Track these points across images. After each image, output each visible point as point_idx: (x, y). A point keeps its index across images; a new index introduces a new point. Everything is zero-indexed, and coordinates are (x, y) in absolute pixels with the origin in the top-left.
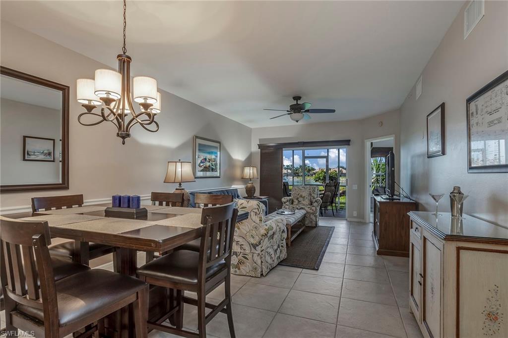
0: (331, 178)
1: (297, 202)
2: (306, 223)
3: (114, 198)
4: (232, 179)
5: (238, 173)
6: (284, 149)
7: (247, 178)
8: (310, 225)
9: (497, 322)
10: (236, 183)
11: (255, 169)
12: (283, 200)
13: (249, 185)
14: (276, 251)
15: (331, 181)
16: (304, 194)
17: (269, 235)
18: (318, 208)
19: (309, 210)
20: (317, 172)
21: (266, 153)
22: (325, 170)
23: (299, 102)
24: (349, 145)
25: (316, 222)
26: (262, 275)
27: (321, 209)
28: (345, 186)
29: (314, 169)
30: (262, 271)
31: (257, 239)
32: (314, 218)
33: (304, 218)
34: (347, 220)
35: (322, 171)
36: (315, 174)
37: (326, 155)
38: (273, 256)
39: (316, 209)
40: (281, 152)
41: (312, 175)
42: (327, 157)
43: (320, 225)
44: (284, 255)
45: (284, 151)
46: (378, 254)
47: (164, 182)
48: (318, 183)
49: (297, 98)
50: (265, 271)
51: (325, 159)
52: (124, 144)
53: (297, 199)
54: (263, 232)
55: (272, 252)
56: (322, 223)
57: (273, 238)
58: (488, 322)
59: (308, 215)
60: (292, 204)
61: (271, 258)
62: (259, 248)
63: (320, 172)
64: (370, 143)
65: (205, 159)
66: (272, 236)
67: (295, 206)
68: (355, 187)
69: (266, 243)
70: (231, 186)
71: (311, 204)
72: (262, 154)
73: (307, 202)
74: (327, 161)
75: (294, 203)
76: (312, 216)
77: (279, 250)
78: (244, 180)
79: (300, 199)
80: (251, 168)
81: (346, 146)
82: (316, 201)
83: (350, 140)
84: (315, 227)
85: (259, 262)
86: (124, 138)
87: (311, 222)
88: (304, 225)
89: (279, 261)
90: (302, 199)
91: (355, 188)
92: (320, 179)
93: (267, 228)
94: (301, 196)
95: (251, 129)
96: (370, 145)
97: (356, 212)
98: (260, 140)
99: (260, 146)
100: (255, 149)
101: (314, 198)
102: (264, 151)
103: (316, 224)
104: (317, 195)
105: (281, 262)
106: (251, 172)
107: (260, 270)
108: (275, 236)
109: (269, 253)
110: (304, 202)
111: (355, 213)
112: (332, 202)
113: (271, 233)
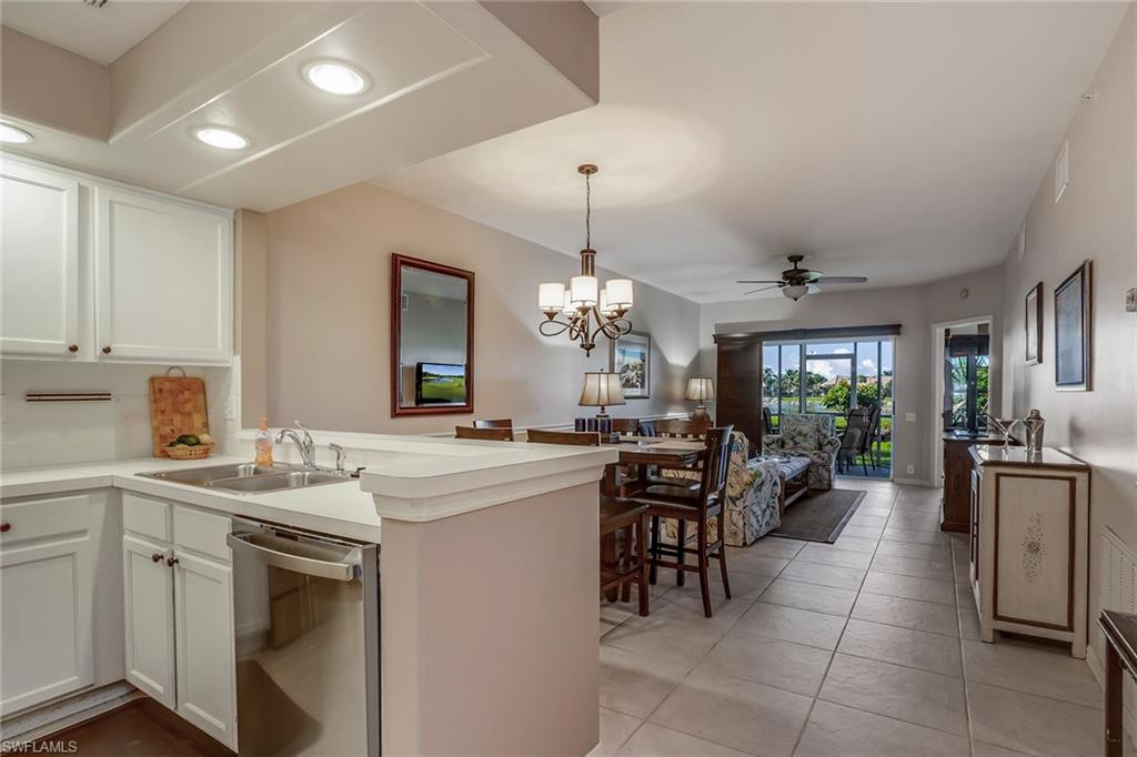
0: (863, 400)
1: (791, 443)
2: (811, 482)
3: (577, 421)
4: (666, 401)
5: (677, 389)
6: (764, 343)
7: (695, 398)
8: (817, 486)
9: (1039, 554)
10: (675, 408)
11: (710, 382)
12: (765, 439)
13: (699, 412)
14: (764, 512)
15: (862, 406)
16: (805, 429)
17: (756, 484)
18: (834, 457)
19: (816, 459)
20: (829, 387)
21: (729, 352)
22: (849, 382)
23: (800, 266)
24: (898, 334)
25: (830, 481)
26: (745, 544)
27: (838, 458)
28: (889, 417)
29: (821, 379)
30: (745, 539)
31: (738, 489)
32: (825, 474)
33: (806, 472)
34: (892, 481)
35: (844, 385)
36: (826, 390)
37: (853, 352)
38: (760, 518)
39: (830, 457)
40: (758, 349)
41: (819, 393)
42: (853, 357)
43: (837, 487)
44: (776, 522)
45: (764, 348)
46: (942, 529)
47: (580, 404)
48: (832, 410)
49: (795, 259)
50: (750, 539)
51: (849, 360)
52: (588, 356)
53: (792, 439)
54: (746, 478)
55: (759, 513)
56: (840, 484)
57: (760, 491)
58: (1029, 554)
59: (813, 469)
60: (783, 447)
61: (758, 521)
62: (740, 503)
63: (838, 386)
64: (943, 331)
65: (628, 366)
66: (759, 488)
67: (788, 452)
68: (911, 417)
69: (750, 496)
70: (666, 412)
71: (820, 449)
72: (720, 353)
73: (811, 444)
74: (854, 364)
75: (786, 446)
76: (822, 471)
77: (768, 512)
78: (688, 402)
79: (798, 439)
80: (704, 380)
81: (893, 337)
82: (830, 443)
83: (900, 326)
84: (826, 491)
85: (741, 523)
86: (588, 349)
87: (820, 481)
88: (807, 484)
89: (769, 529)
90: (801, 438)
91: (910, 420)
92: (837, 402)
93: (752, 472)
94: (800, 434)
95: (699, 305)
96: (943, 334)
97: (912, 467)
98: (716, 325)
99: (718, 339)
100: (708, 344)
101: (825, 437)
102: (725, 348)
103: (830, 485)
104: (832, 431)
105: (772, 531)
106: (702, 388)
107: (741, 536)
108: (764, 488)
109: (754, 513)
110: (805, 445)
111: (911, 469)
112: (863, 449)
113: (758, 481)
